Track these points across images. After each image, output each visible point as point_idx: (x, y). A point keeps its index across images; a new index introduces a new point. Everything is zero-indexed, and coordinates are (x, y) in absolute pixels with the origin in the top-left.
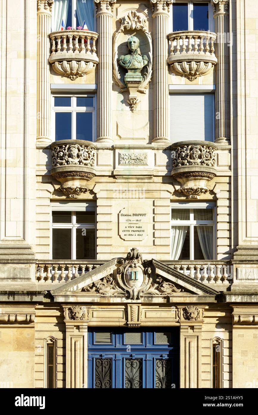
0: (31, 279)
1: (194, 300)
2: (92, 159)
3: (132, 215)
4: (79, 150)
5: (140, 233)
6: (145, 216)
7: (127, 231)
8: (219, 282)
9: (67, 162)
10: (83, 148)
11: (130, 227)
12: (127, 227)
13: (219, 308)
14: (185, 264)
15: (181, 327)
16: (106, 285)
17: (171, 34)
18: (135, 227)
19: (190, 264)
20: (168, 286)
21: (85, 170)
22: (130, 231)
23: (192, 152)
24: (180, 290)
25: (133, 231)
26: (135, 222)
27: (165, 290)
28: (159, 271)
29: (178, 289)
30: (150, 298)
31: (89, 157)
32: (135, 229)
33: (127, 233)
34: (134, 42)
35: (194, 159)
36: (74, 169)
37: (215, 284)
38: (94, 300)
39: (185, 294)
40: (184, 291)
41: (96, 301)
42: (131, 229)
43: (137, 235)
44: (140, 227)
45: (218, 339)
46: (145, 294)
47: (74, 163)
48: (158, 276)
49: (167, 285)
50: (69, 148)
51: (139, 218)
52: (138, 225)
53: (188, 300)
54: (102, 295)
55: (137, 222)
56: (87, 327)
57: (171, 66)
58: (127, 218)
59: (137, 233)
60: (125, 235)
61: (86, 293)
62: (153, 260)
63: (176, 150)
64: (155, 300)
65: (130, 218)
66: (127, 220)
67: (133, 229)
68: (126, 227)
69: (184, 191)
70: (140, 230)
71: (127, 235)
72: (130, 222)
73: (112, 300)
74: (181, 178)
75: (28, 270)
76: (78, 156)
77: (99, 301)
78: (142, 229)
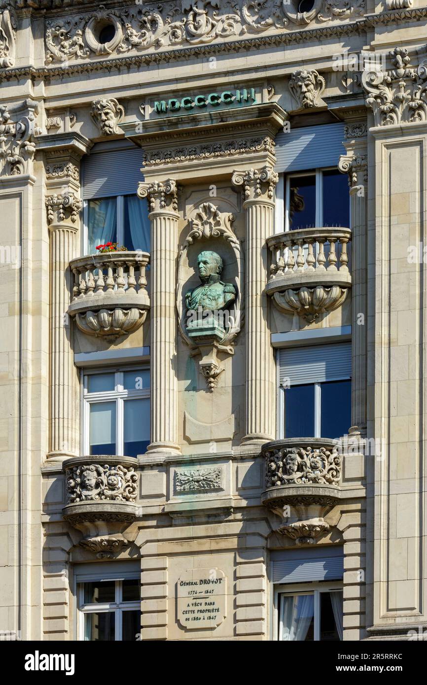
3: (198, 583)
4: (99, 474)
5: (212, 614)
6: (220, 583)
7: (190, 612)
9: (80, 496)
10: (107, 470)
11: (196, 605)
12: (190, 605)
17: (269, 240)
18: (203, 604)
21: (111, 508)
22: (196, 612)
25: (201, 611)
26: (203, 595)
32: (203, 607)
33: (190, 616)
42: (196, 608)
43: (206, 618)
44: (211, 603)
47: (90, 497)
50: (81, 473)
51: (210, 587)
52: (208, 601)
55: (206, 594)
58: (190, 588)
59: (207, 615)
60: (186, 619)
65: (194, 588)
66: (190, 593)
67: (200, 608)
68: (188, 605)
69: (285, 532)
70: (211, 609)
71: (190, 619)
72: (195, 595)
76: (97, 485)
78: (215, 607)
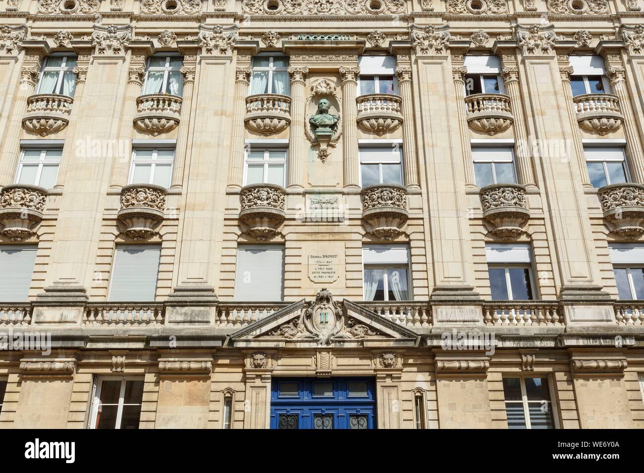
0: (210, 322)
1: (392, 344)
2: (282, 202)
3: (322, 257)
4: (268, 193)
5: (331, 275)
6: (336, 257)
7: (317, 272)
8: (418, 324)
9: (256, 204)
10: (273, 192)
11: (321, 269)
12: (317, 269)
13: (419, 354)
14: (379, 305)
15: (378, 375)
16: (292, 328)
17: (359, 97)
18: (325, 269)
19: (385, 306)
20: (361, 329)
21: (274, 211)
22: (320, 273)
23: (382, 194)
24: (375, 333)
25: (324, 273)
26: (325, 263)
27: (359, 333)
28: (351, 313)
29: (373, 332)
30: (342, 343)
31: (279, 200)
32: (325, 271)
33: (317, 275)
34: (325, 103)
35: (385, 201)
36: (263, 210)
37: (414, 327)
38: (279, 345)
39: (380, 338)
40: (379, 335)
41: (280, 346)
42: (321, 271)
43: (327, 277)
44: (330, 269)
45: (419, 390)
46: (336, 338)
47: (262, 205)
48: (350, 317)
49: (360, 327)
50: (258, 192)
51: (329, 259)
52: (328, 267)
53: (384, 344)
54: (288, 339)
55: (327, 263)
56: (270, 376)
57: (359, 123)
58: (316, 259)
59: (328, 275)
60: (314, 277)
61: (270, 337)
62: (345, 301)
63: (367, 194)
64: (347, 345)
65: (320, 259)
66: (317, 262)
67: (323, 271)
69: (375, 233)
70: (330, 272)
71: (317, 277)
72: (320, 263)
73: (299, 345)
74: (372, 219)
75: (208, 313)
76: (267, 199)
77: (284, 346)
78: (332, 271)
